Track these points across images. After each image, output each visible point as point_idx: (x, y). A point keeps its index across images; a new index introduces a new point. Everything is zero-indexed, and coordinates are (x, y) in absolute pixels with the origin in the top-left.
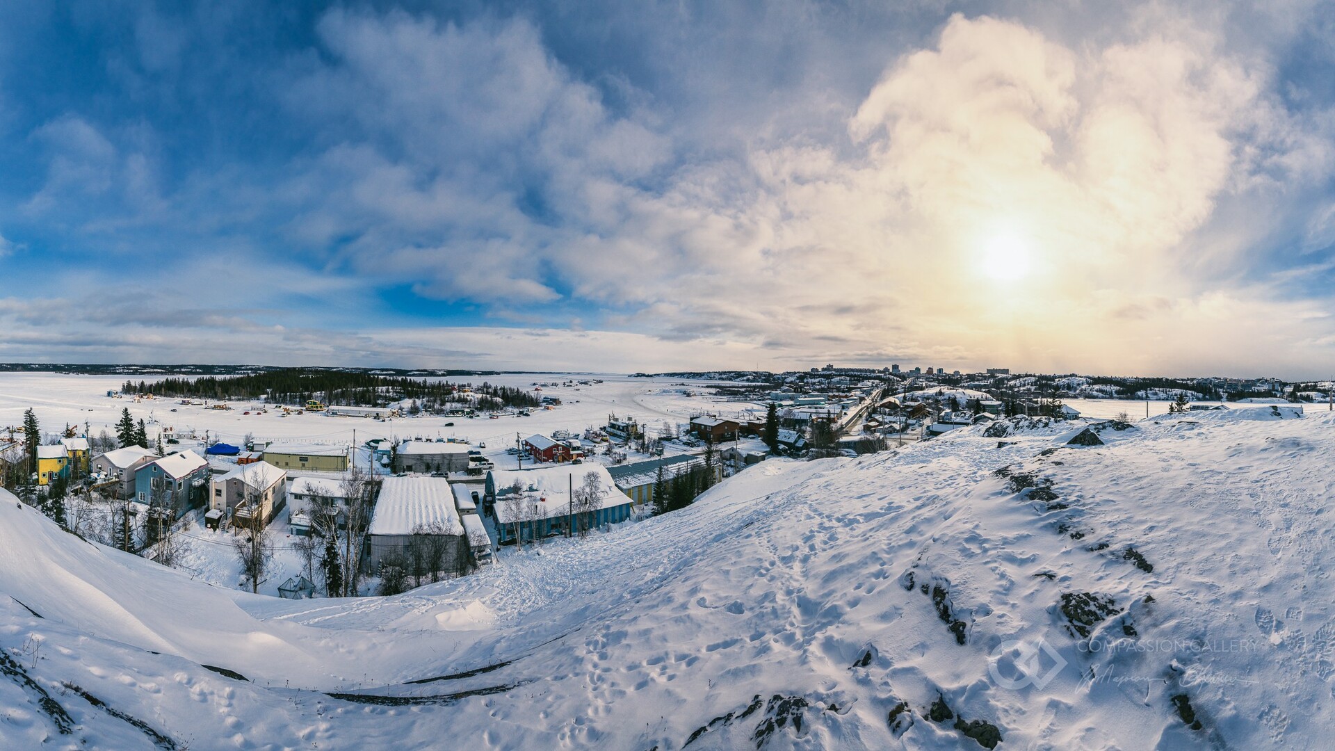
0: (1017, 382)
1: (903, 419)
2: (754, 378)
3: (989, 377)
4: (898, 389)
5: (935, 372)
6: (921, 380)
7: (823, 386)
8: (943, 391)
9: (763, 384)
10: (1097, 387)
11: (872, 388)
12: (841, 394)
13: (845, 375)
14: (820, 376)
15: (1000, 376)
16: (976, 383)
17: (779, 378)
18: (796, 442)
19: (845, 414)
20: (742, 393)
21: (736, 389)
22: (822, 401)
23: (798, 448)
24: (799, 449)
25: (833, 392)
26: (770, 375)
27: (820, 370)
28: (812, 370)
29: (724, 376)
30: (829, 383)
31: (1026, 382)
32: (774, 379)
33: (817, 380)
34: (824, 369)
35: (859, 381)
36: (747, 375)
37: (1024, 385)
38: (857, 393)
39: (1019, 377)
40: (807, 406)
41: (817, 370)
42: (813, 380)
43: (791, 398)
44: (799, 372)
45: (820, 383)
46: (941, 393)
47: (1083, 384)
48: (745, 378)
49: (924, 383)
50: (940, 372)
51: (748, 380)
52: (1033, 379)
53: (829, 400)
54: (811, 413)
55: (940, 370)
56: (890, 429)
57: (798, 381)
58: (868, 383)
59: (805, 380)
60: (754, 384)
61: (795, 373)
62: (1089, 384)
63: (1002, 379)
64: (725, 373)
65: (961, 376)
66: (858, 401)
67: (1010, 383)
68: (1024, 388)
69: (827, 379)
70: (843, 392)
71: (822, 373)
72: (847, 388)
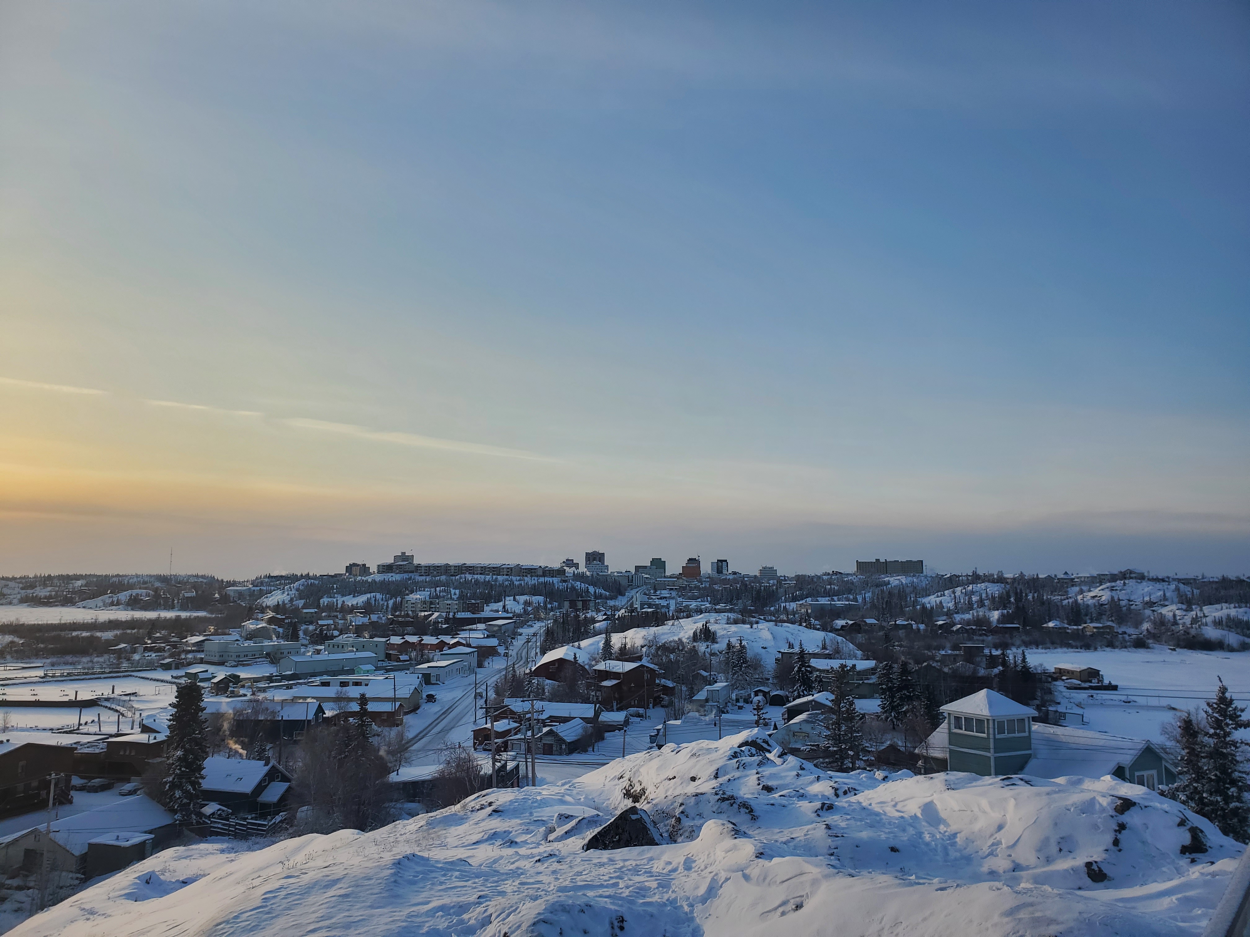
0: (947, 600)
1: (588, 710)
2: (157, 596)
3: (865, 585)
4: (594, 621)
5: (706, 568)
6: (665, 593)
7: (374, 617)
8: (712, 628)
9: (184, 615)
10: (1214, 612)
11: (521, 619)
12: (429, 640)
13: (446, 584)
14: (371, 587)
15: (894, 580)
16: (824, 601)
17: (240, 594)
18: (260, 788)
19: (431, 698)
20: (104, 648)
21: (85, 634)
22: (366, 660)
23: (265, 806)
24: (266, 810)
25: (403, 635)
26: (213, 583)
27: (373, 569)
28: (349, 569)
29: (41, 592)
30: (396, 607)
31: (975, 598)
32: (225, 598)
33: (361, 600)
34: (386, 569)
35: (488, 599)
36: (131, 587)
37: (970, 606)
38: (474, 635)
39: (952, 582)
40: (318, 680)
41: (364, 569)
42: (351, 601)
43: (273, 657)
44: (307, 577)
45: (368, 609)
46: (707, 635)
47: (1164, 601)
48: (124, 596)
49: (672, 603)
50: (719, 571)
51: (134, 603)
52: (995, 589)
53: (388, 657)
54: (322, 700)
55: (720, 565)
56: (549, 740)
57: (301, 603)
58: (515, 605)
59: (325, 601)
60: (151, 615)
61: (293, 578)
62: (1188, 603)
63: (901, 593)
64: (47, 580)
65: (780, 581)
66: (474, 660)
67: (925, 600)
68: (967, 616)
69: (394, 595)
70: (436, 632)
71: (378, 578)
72: (447, 620)
